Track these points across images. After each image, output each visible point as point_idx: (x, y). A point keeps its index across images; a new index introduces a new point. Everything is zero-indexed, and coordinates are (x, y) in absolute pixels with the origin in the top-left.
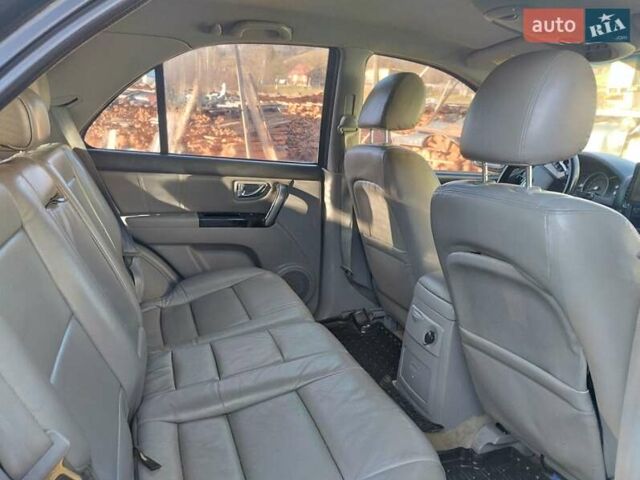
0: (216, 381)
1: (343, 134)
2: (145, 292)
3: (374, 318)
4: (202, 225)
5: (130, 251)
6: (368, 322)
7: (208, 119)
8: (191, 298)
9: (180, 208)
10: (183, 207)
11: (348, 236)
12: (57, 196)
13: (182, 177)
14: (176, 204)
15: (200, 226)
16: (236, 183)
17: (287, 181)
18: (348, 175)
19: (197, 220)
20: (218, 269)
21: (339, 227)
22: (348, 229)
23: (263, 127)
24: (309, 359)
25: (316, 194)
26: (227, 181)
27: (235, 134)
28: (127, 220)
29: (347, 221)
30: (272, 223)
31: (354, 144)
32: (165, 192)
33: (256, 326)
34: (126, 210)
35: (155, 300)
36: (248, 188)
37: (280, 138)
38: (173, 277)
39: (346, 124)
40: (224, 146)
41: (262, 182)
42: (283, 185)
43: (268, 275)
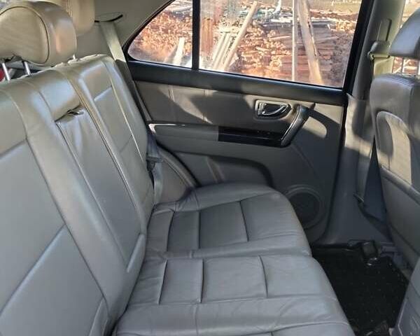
0: (197, 303)
1: (373, 61)
2: (163, 195)
3: (383, 253)
4: (221, 139)
5: (154, 156)
6: (376, 254)
7: (262, 32)
8: (202, 206)
9: (203, 121)
10: (206, 120)
11: (366, 166)
12: (79, 107)
13: (208, 92)
14: (201, 117)
15: (219, 140)
16: (257, 102)
17: (308, 104)
18: (373, 104)
19: (217, 134)
20: (231, 181)
21: (356, 154)
22: (367, 158)
23: (310, 42)
24: (294, 299)
25: (337, 120)
26: (249, 99)
27: (284, 47)
28: (155, 127)
29: (366, 150)
30: (288, 144)
31: (384, 73)
32: (191, 105)
33: (251, 249)
34: (156, 118)
35: (170, 203)
36: (269, 108)
37: (327, 53)
38: (191, 183)
39: (378, 50)
40: (273, 58)
41: (283, 103)
42: (304, 107)
43: (276, 196)
